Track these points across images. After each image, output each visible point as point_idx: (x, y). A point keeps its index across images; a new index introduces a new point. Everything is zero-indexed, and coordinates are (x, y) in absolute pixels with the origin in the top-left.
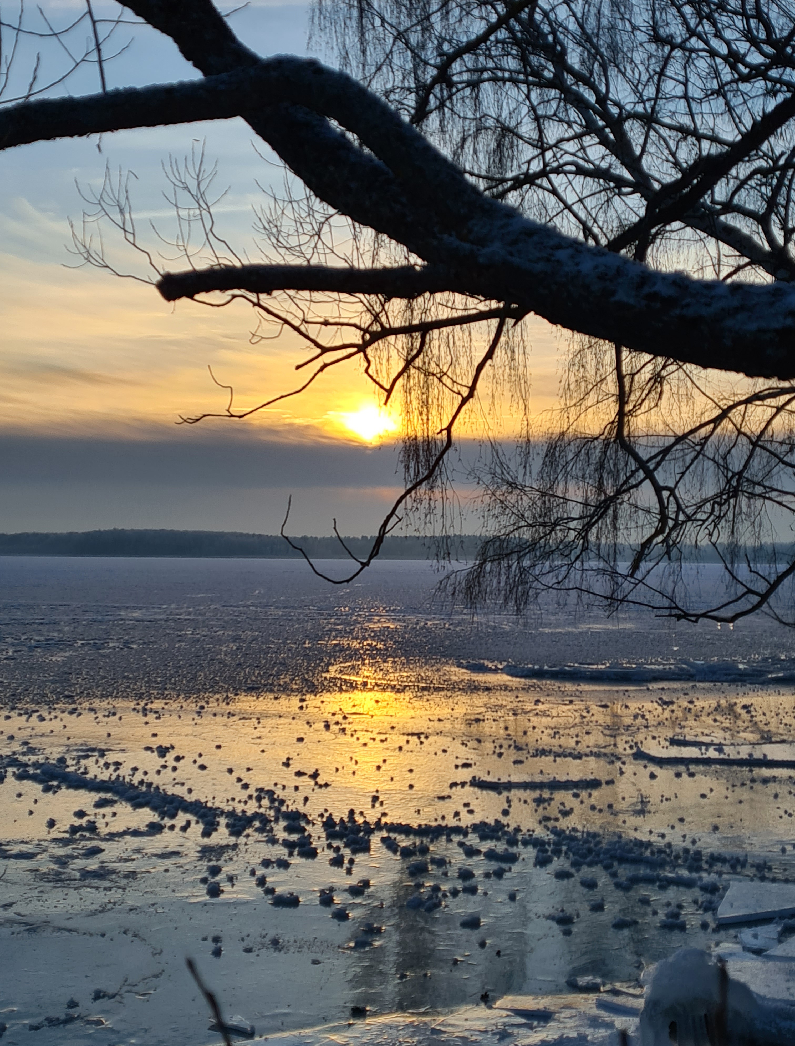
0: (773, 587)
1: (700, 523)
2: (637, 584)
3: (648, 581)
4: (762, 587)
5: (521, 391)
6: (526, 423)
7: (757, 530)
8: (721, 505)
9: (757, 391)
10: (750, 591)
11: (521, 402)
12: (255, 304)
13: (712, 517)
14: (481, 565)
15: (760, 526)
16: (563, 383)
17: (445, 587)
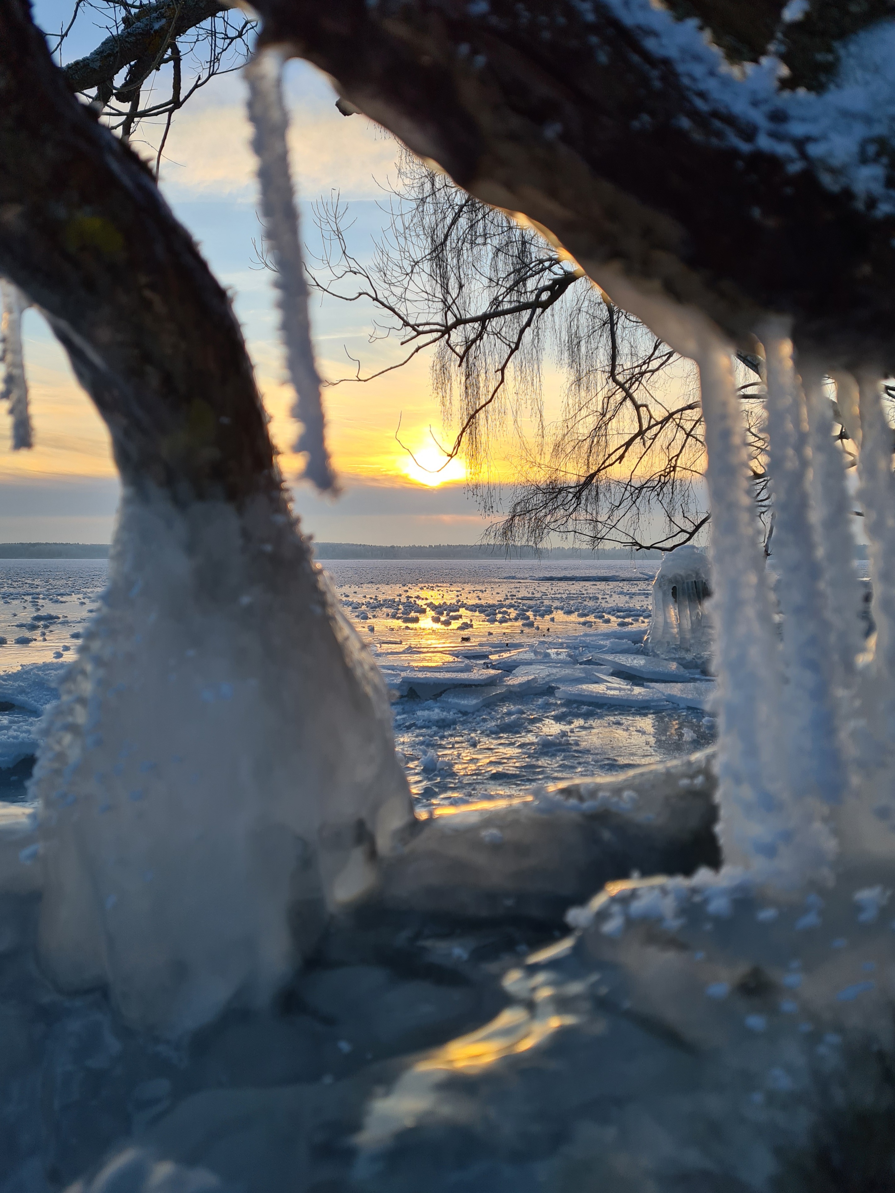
0: (698, 527)
1: (652, 488)
2: (611, 528)
3: (618, 526)
4: (690, 529)
5: (538, 405)
6: (541, 426)
7: (686, 499)
8: (665, 476)
9: (688, 404)
10: (683, 531)
11: (538, 412)
12: (374, 299)
13: (660, 484)
14: (512, 519)
15: (688, 496)
16: (564, 403)
17: (490, 533)
